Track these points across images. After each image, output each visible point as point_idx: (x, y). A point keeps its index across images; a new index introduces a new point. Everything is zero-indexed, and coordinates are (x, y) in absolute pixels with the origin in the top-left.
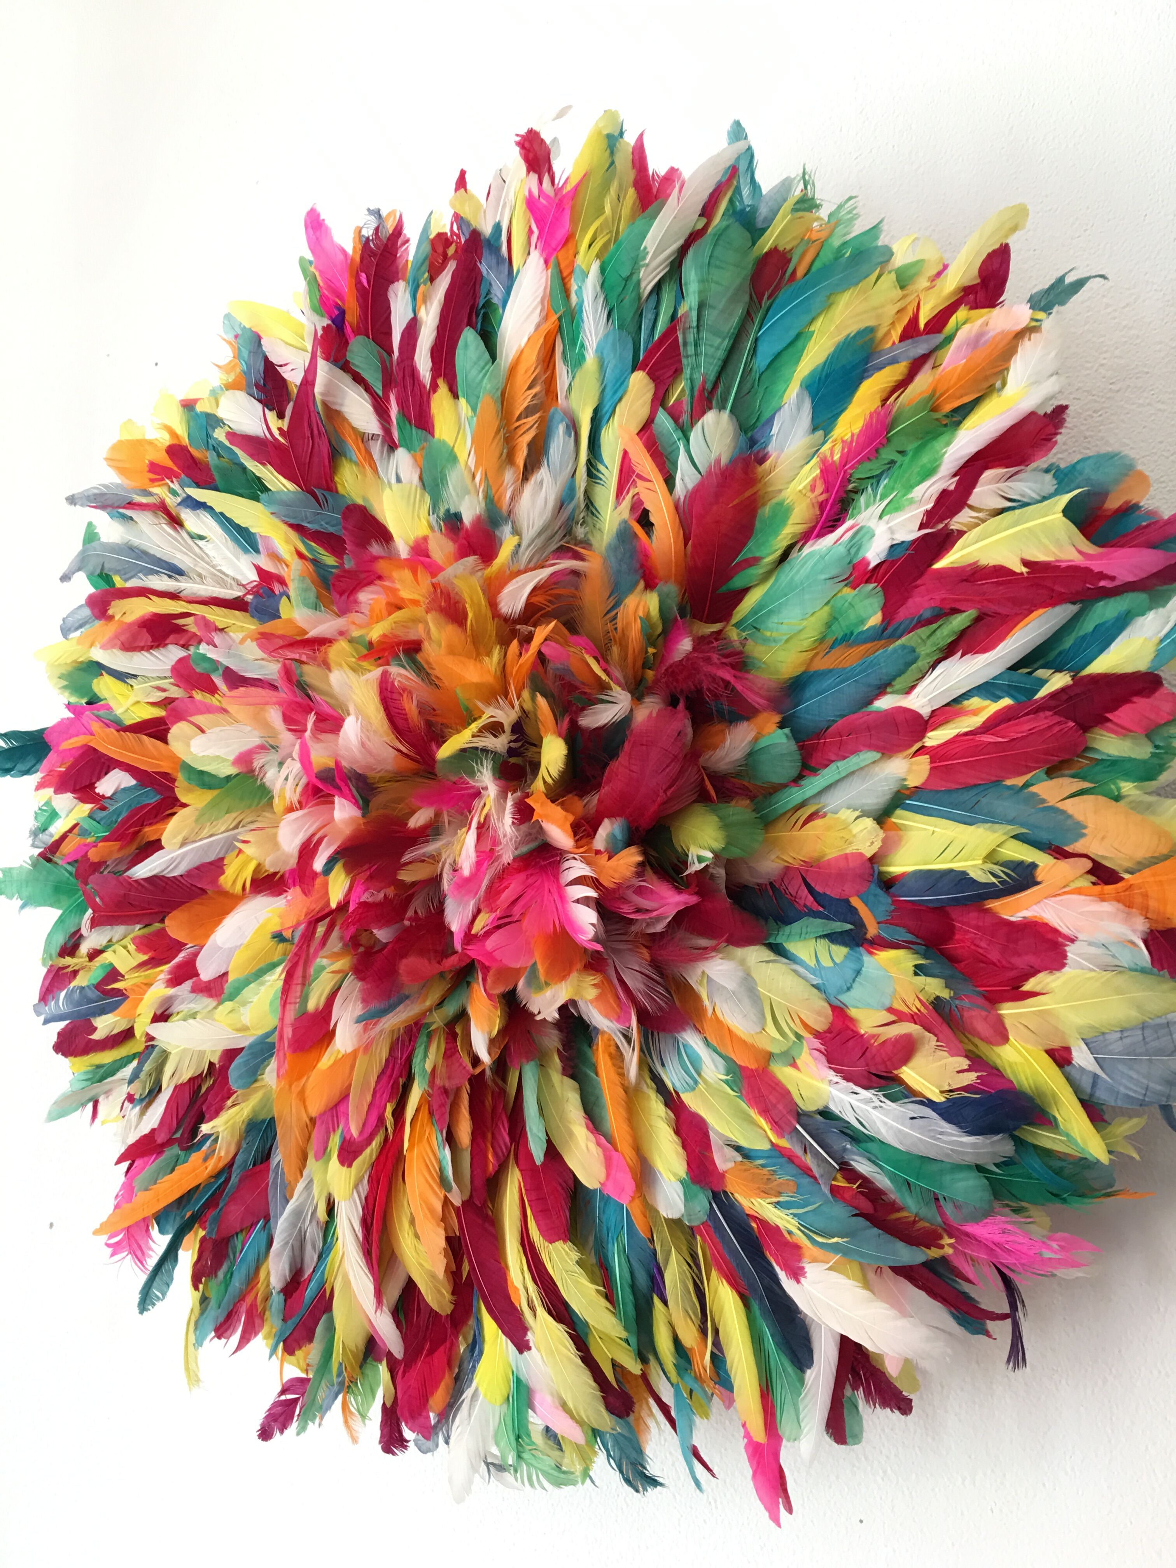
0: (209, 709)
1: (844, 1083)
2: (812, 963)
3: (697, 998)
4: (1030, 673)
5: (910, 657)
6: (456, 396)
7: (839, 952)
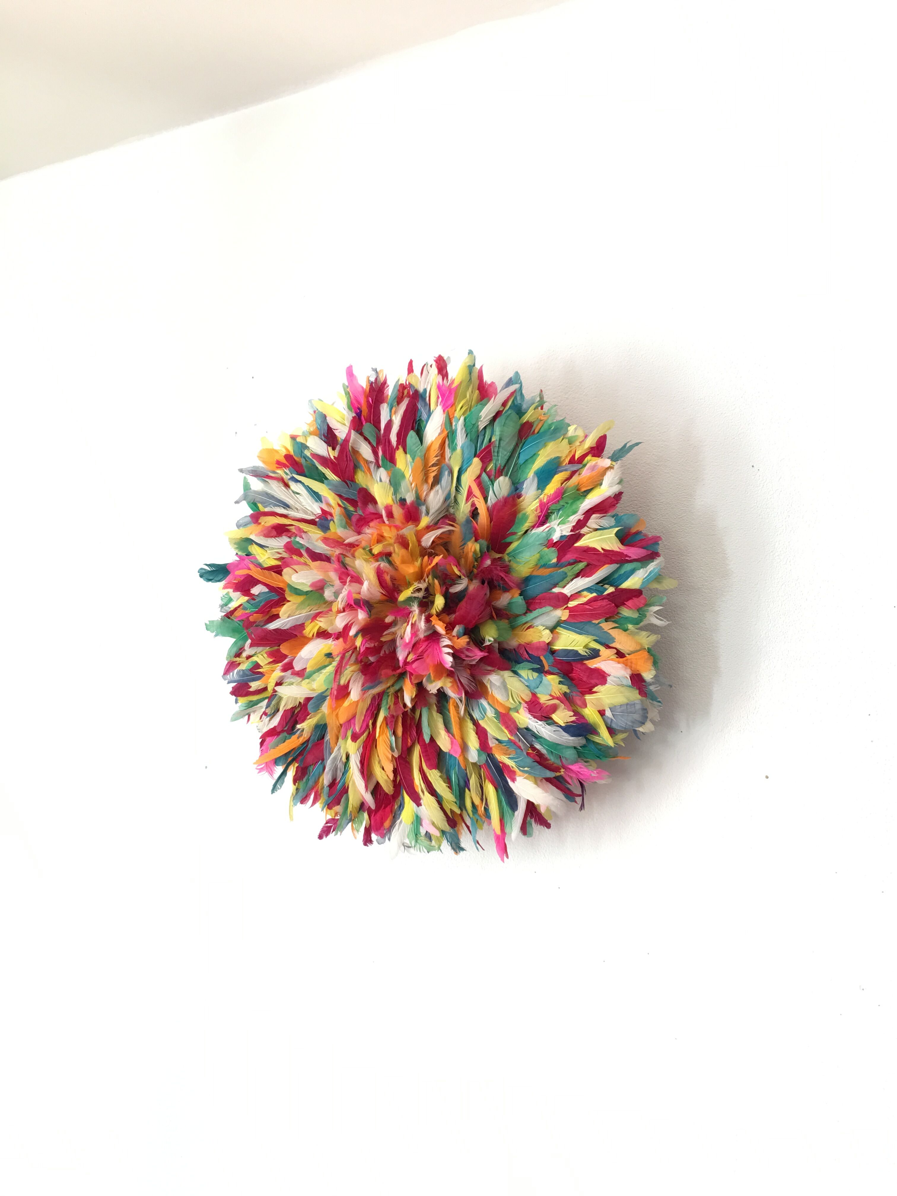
0: (299, 563)
1: (533, 719)
2: (526, 678)
3: (486, 687)
4: (602, 586)
5: (565, 575)
6: (406, 453)
7: (536, 675)
